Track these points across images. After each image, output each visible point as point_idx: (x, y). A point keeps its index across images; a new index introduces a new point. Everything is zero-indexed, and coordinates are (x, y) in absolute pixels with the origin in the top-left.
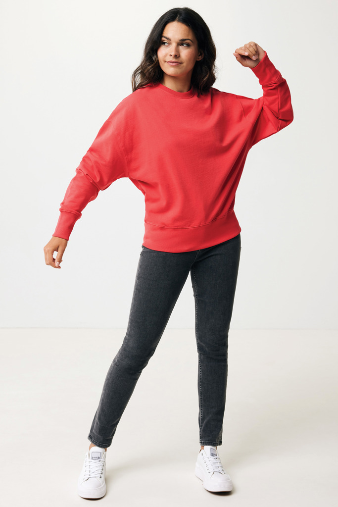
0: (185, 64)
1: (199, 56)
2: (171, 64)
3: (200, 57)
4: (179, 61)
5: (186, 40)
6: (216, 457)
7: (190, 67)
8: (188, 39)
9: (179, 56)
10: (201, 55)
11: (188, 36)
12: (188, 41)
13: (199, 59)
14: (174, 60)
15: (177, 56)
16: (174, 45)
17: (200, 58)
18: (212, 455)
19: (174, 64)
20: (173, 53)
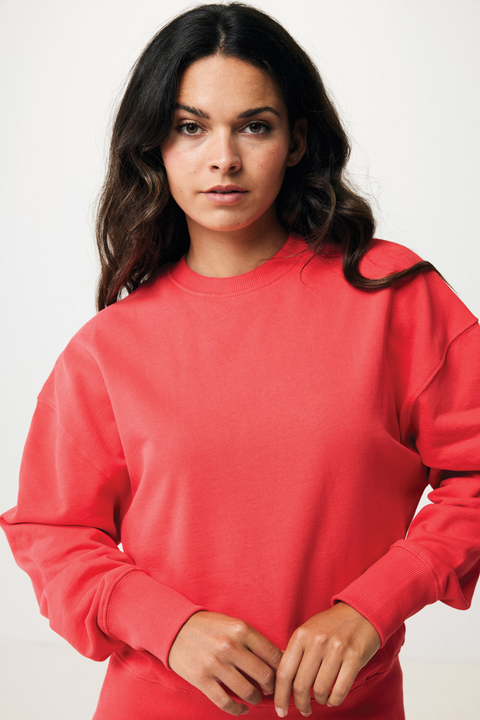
0: (255, 195)
1: (293, 152)
2: (218, 197)
4: (241, 186)
5: (257, 111)
8: (267, 109)
9: (242, 169)
10: (297, 148)
11: (262, 97)
12: (267, 115)
13: (292, 161)
14: (227, 183)
15: (235, 171)
16: (220, 134)
17: (297, 157)
19: (228, 198)
20: (223, 160)
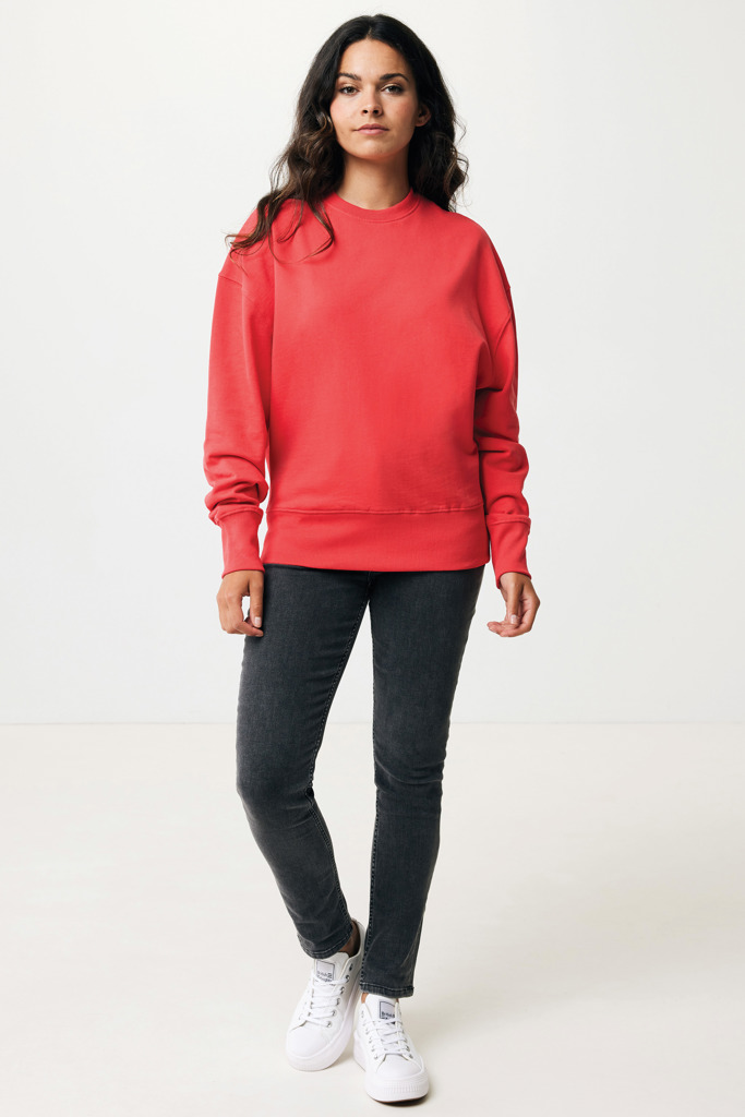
0: (394, 133)
1: (420, 116)
2: (367, 132)
3: (423, 118)
4: (382, 125)
5: (392, 76)
6: (392, 1020)
7: (405, 139)
8: (398, 75)
9: (383, 114)
10: (423, 114)
11: (397, 67)
12: (400, 79)
13: (420, 122)
14: (373, 122)
15: (377, 113)
16: (368, 89)
17: (423, 121)
18: (383, 1015)
19: (373, 131)
20: (370, 107)
